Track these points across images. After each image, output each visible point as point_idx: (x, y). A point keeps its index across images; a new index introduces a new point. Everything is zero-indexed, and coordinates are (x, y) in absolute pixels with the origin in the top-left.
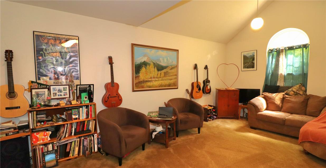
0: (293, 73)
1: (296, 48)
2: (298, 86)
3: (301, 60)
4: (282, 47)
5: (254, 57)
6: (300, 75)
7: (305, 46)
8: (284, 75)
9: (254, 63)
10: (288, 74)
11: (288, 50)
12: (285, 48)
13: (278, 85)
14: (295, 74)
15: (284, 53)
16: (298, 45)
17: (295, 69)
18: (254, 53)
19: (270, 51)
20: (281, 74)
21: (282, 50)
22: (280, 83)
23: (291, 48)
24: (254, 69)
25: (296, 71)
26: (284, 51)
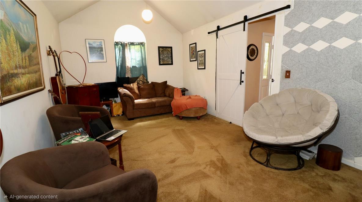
0: (136, 66)
1: (136, 45)
2: (142, 76)
3: (141, 56)
4: (126, 42)
5: (102, 48)
6: (141, 67)
7: (142, 44)
8: (130, 67)
9: (103, 54)
10: (133, 67)
11: (130, 45)
12: (128, 43)
13: (126, 76)
14: (138, 67)
15: (128, 47)
16: (138, 42)
17: (138, 62)
18: (101, 42)
19: (116, 43)
20: (128, 66)
21: (126, 44)
22: (128, 75)
23: (132, 44)
24: (103, 60)
25: (139, 64)
26: (128, 45)
